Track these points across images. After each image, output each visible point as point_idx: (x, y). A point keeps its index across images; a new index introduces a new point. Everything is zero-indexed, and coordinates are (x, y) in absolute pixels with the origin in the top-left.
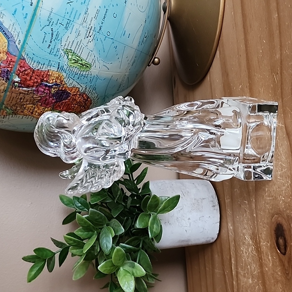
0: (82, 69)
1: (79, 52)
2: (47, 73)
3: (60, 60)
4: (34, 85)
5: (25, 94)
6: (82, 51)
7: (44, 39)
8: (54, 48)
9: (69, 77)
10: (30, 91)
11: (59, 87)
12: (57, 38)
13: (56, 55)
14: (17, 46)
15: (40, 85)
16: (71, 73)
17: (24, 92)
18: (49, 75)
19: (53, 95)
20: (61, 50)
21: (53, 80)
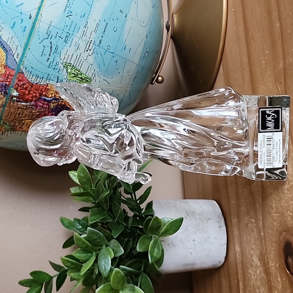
1: (79, 66)
2: (46, 87)
3: (59, 74)
4: (32, 99)
5: (23, 109)
6: (82, 65)
7: (43, 52)
8: (53, 62)
11: (58, 102)
12: (56, 51)
13: (55, 69)
14: (15, 59)
15: (39, 100)
17: (23, 107)
18: (48, 89)
19: (52, 110)
20: (60, 64)
21: (52, 94)
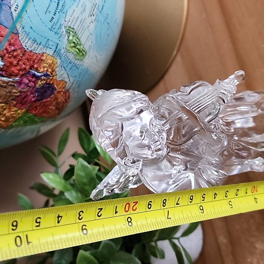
0: (78, 57)
1: (80, 33)
2: (41, 58)
3: (60, 41)
4: (18, 73)
5: (2, 86)
6: (83, 33)
7: (48, 8)
8: (57, 23)
9: (62, 66)
10: (11, 83)
11: (48, 79)
12: (63, 10)
13: (57, 33)
14: (12, 12)
15: (27, 74)
16: (66, 61)
17: (2, 84)
18: (42, 60)
19: (37, 90)
20: (63, 27)
21: (44, 67)
